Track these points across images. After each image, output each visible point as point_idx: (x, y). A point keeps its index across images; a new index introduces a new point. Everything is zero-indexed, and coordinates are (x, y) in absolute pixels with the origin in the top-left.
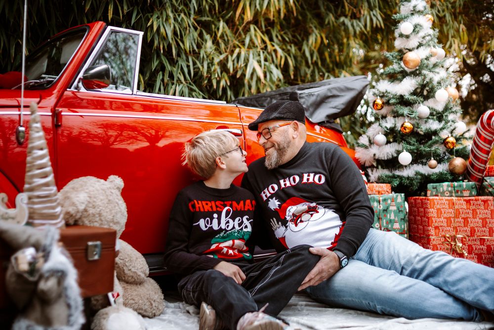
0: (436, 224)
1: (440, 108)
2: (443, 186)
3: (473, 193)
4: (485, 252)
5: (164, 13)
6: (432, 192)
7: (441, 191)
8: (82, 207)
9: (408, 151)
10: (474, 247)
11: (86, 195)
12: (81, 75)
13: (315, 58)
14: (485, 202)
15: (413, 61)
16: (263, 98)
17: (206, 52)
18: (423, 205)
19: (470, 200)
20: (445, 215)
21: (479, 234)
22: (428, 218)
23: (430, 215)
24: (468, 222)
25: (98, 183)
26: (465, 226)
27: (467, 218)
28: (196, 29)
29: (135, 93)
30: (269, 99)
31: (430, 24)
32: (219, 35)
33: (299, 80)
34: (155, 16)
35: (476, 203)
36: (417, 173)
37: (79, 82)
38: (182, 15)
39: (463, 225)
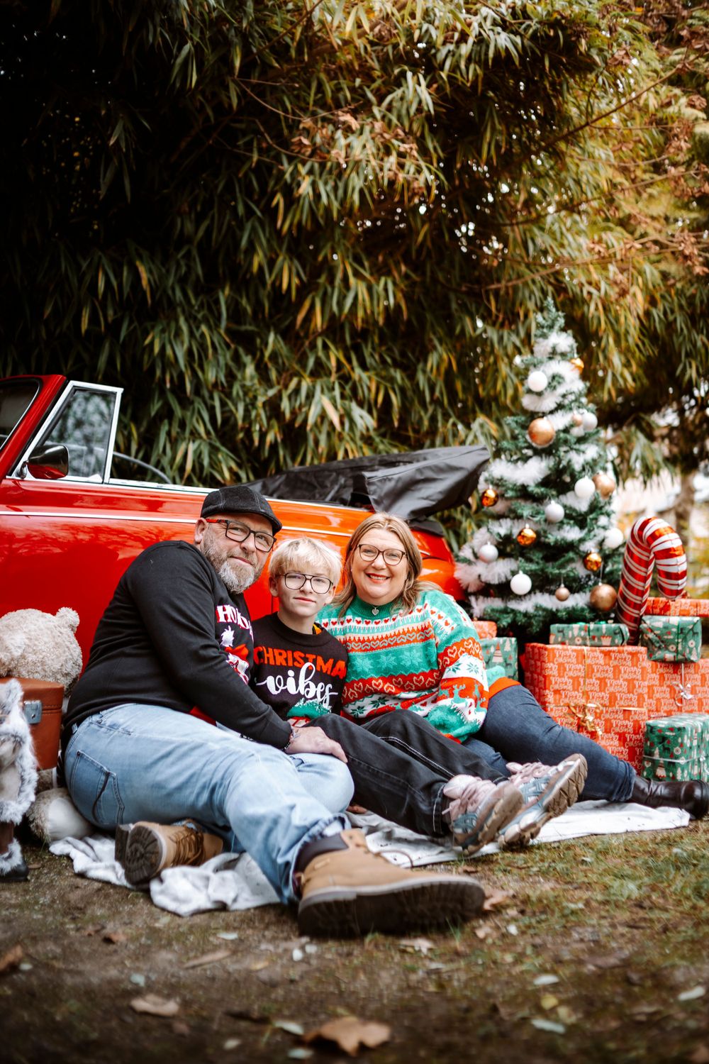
0: (557, 687)
1: (583, 507)
2: (572, 629)
3: (616, 641)
4: (631, 730)
5: (173, 325)
6: (556, 638)
7: (570, 636)
8: (17, 653)
9: (525, 572)
10: (614, 722)
11: (24, 636)
12: (25, 458)
13: (437, 394)
14: (633, 654)
15: (543, 434)
16: (326, 473)
17: (243, 386)
18: (539, 656)
19: (610, 651)
20: (571, 674)
21: (622, 703)
22: (545, 677)
23: (548, 672)
24: (606, 684)
25: (41, 620)
26: (601, 691)
27: (605, 678)
28: (228, 346)
29: (106, 481)
30: (334, 474)
31: (576, 374)
32: (267, 354)
33: (410, 429)
34: (159, 328)
35: (619, 656)
36: (537, 608)
37: (23, 466)
38: (204, 328)
39: (597, 689)
